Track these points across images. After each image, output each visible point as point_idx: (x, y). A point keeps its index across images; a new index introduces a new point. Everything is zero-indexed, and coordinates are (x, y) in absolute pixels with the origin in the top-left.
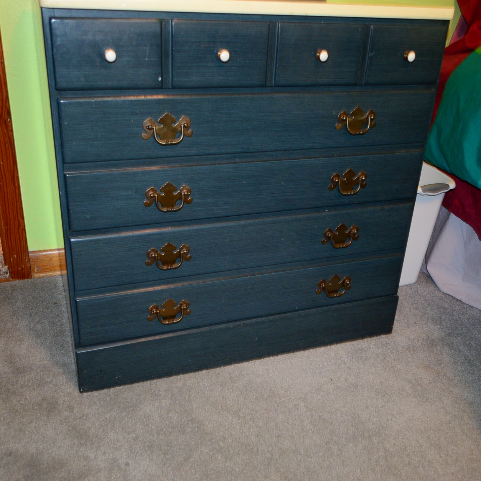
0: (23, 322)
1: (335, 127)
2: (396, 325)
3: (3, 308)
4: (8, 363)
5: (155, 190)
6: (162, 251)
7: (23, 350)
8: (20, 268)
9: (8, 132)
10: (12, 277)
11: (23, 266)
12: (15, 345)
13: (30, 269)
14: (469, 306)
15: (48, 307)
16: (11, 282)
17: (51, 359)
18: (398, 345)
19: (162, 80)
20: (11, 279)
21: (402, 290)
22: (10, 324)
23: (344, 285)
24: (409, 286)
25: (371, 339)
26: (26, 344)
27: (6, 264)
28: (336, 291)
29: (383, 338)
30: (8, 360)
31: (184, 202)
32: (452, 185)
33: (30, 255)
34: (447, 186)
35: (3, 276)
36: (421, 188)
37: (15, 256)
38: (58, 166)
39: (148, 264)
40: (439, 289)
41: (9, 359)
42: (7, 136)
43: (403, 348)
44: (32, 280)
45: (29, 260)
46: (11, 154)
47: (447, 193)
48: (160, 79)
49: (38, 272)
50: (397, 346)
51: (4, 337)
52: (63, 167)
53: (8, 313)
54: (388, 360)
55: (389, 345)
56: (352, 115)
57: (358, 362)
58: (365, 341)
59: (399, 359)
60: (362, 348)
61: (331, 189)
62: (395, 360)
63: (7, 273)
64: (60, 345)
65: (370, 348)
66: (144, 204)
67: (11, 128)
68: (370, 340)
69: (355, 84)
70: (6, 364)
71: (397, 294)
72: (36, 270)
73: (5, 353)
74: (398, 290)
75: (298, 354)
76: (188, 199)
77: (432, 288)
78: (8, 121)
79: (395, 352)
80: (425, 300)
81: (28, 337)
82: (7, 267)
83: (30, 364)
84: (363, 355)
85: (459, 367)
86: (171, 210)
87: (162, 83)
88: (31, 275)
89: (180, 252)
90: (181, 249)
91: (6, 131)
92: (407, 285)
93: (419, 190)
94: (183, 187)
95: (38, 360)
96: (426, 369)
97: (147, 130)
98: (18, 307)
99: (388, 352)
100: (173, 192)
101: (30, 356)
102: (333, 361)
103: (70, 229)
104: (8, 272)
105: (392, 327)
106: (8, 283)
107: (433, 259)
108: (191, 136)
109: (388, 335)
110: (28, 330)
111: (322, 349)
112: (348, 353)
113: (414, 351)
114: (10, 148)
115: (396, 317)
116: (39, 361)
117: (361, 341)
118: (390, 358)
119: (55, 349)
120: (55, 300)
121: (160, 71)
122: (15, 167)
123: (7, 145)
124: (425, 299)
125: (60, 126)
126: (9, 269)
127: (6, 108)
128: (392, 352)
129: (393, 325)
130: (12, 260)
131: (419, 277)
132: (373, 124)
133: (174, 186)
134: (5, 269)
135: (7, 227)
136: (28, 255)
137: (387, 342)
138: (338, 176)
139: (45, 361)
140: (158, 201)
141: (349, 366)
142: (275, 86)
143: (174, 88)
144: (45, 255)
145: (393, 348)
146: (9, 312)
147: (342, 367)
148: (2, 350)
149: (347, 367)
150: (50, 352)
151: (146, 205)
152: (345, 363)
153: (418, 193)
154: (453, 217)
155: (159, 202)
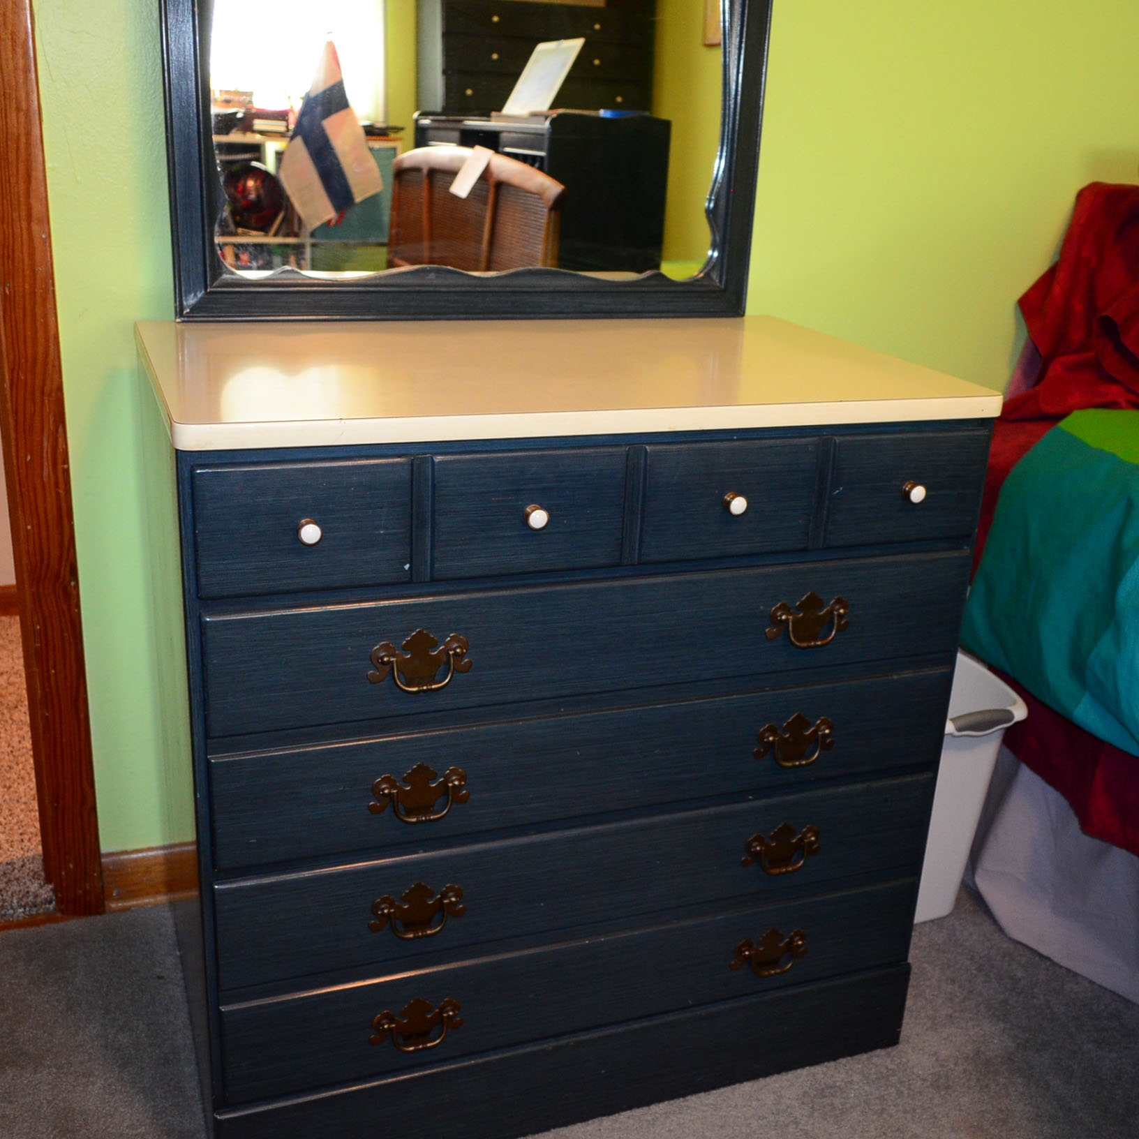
0: (91, 1027)
1: (765, 634)
2: (909, 1026)
3: (43, 992)
4: (60, 1131)
5: (392, 780)
6: (405, 899)
7: (92, 1098)
8: (80, 892)
9: (69, 610)
10: (62, 911)
11: (88, 887)
12: (74, 1086)
13: (103, 892)
14: (1069, 971)
15: (143, 987)
16: (61, 925)
17: (155, 1120)
18: (913, 1073)
19: (410, 568)
20: (59, 915)
21: (920, 933)
22: (61, 1032)
23: (790, 948)
24: (936, 922)
25: (852, 1060)
26: (100, 1083)
27: (48, 880)
28: (774, 963)
29: (880, 1059)
30: (61, 1125)
31: (452, 801)
32: (1020, 712)
33: (103, 860)
34: (1009, 716)
35: (41, 907)
36: (953, 723)
37: (71, 866)
38: (196, 743)
39: (373, 929)
40: (1001, 930)
41: (63, 1121)
42: (67, 617)
43: (924, 1080)
44: (106, 917)
45: (101, 873)
46: (73, 653)
47: (1008, 729)
48: (407, 567)
49: (121, 898)
50: (910, 1076)
51: (50, 1067)
52: (206, 745)
53: (56, 1004)
54: (891, 1112)
55: (893, 1075)
56: (799, 609)
57: (825, 1119)
58: (842, 1066)
59: (914, 1110)
60: (835, 1082)
61: (758, 755)
62: (905, 1112)
63: (50, 902)
64: (172, 1083)
65: (851, 1082)
66: (370, 808)
67: (75, 601)
68: (851, 1062)
69: (804, 550)
70: (57, 1134)
71: (906, 958)
72: (114, 894)
73: (52, 1107)
74: (913, 934)
75: (693, 1100)
76: (461, 794)
77: (988, 927)
78: (71, 586)
79: (906, 1092)
80: (972, 959)
81: (103, 1065)
82: (51, 886)
83: (109, 1133)
84: (837, 1101)
85: (1045, 1128)
86: (426, 819)
87: (411, 574)
88: (104, 906)
89: (441, 900)
90: (444, 896)
91: (65, 608)
92: (932, 921)
93: (950, 727)
94: (450, 770)
95: (125, 1125)
96: (974, 1132)
97: (379, 666)
98: (78, 989)
99: (891, 1091)
100: (430, 782)
101: (106, 1114)
102: (771, 1118)
103: (214, 867)
104: (54, 898)
105: (898, 1030)
106: (54, 925)
107: (988, 861)
108: (468, 671)
109: (890, 1049)
110: (101, 1046)
111: (746, 1088)
112: (804, 1096)
113: (948, 1088)
114: (72, 640)
115: (909, 1003)
116: (127, 1127)
117: (832, 1064)
118: (894, 1106)
119: (163, 1095)
120: (160, 970)
121: (408, 552)
122: (81, 681)
123: (66, 634)
124: (972, 956)
125: (203, 666)
126: (54, 891)
127: (67, 560)
128: (900, 1093)
129: (900, 1026)
130: (63, 873)
131: (958, 900)
132: (843, 622)
133: (432, 769)
134: (46, 892)
135: (55, 805)
136: (100, 864)
137: (889, 1067)
138: (772, 730)
139: (140, 1125)
140: (398, 802)
141: (806, 1128)
142: (639, 564)
143: (434, 580)
144: (135, 860)
145: (901, 1082)
146: (57, 1000)
147: (791, 1130)
148: (47, 1100)
149: (801, 1130)
150: (153, 1103)
151: (373, 810)
152: (797, 1123)
153: (948, 734)
154: (1026, 775)
155: (399, 804)
